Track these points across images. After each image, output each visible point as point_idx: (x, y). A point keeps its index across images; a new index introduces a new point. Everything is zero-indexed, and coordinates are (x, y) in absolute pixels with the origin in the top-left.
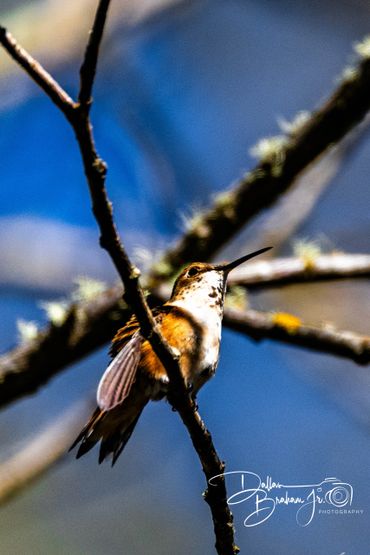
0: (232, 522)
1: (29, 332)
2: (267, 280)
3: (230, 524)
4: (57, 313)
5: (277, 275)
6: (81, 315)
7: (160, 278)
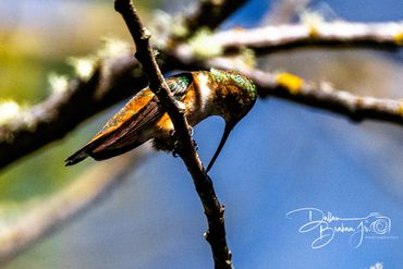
0: (230, 259)
1: (60, 86)
2: (275, 44)
3: (228, 262)
4: (84, 69)
5: (283, 40)
6: (106, 72)
7: (178, 40)
